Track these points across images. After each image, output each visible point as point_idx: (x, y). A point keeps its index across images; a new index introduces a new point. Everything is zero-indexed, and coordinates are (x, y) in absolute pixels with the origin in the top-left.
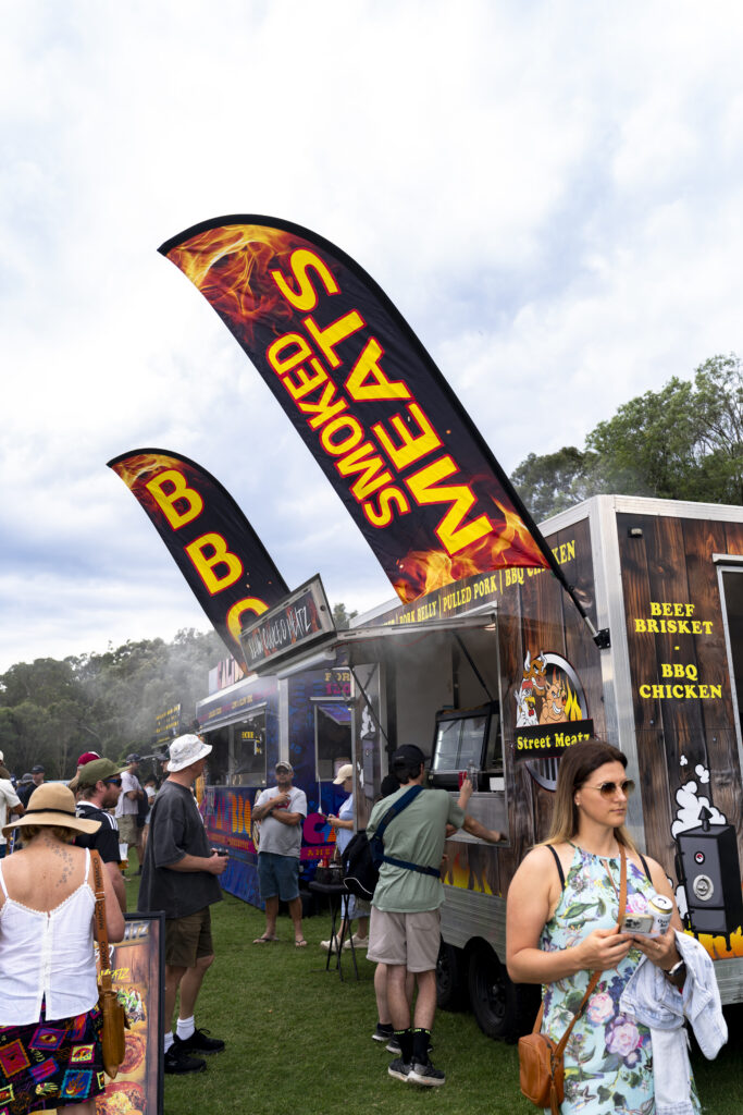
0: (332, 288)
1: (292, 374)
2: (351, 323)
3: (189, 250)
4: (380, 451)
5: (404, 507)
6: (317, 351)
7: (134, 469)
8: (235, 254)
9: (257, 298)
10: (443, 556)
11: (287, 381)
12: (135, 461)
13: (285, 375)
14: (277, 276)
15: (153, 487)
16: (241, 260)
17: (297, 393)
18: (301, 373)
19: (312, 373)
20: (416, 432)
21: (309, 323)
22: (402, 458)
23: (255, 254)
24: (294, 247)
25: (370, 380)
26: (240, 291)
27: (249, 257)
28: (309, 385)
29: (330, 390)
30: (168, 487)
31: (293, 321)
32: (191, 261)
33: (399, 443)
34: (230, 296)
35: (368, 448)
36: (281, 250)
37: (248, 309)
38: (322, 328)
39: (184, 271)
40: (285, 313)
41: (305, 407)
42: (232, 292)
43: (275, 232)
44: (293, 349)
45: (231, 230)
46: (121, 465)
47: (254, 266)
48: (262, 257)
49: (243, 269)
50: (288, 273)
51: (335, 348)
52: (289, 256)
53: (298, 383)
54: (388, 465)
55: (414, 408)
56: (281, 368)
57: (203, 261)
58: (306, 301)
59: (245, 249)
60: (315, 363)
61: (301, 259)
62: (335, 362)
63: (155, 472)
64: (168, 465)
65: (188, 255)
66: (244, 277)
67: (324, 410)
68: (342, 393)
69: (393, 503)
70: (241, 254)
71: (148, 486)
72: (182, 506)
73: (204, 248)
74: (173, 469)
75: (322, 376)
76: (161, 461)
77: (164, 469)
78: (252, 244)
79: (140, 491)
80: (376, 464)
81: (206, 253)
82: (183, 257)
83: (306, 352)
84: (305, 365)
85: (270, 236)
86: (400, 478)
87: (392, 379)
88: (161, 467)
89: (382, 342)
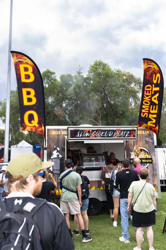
0: (159, 82)
1: (147, 91)
2: (157, 89)
3: (147, 62)
4: (149, 108)
5: (147, 117)
6: (152, 90)
7: (18, 58)
8: (151, 68)
9: (150, 77)
10: (146, 125)
11: (145, 91)
12: (20, 56)
13: (146, 90)
14: (154, 75)
15: (22, 67)
16: (152, 69)
17: (145, 94)
18: (148, 92)
19: (149, 93)
20: (155, 109)
21: (153, 85)
22: (151, 111)
23: (154, 70)
24: (159, 73)
25: (155, 99)
26: (149, 74)
27: (153, 69)
28: (148, 94)
29: (150, 97)
30: (26, 69)
31: (152, 83)
32: (146, 64)
33: (152, 110)
34: (147, 73)
35: (148, 107)
36: (157, 72)
37: (148, 77)
38: (155, 87)
39: (144, 65)
40: (152, 81)
41: (145, 96)
42: (148, 73)
43: (158, 69)
44: (149, 88)
45: (153, 64)
46: (15, 54)
47: (152, 71)
48: (155, 71)
49: (151, 71)
50: (156, 76)
51: (154, 91)
52: (157, 73)
53: (146, 93)
54: (149, 110)
55: (157, 106)
56: (146, 89)
57: (147, 65)
58: (155, 82)
59: (153, 68)
60: (151, 91)
61: (158, 75)
62: (153, 93)
63: (24, 63)
64: (30, 63)
65: (146, 63)
66: (150, 72)
67: (147, 98)
68: (151, 98)
69: (146, 115)
70: (152, 68)
71: (20, 65)
72: (28, 77)
73: (149, 63)
74: (30, 65)
75: (150, 94)
76: (28, 61)
77: (28, 64)
78: (154, 68)
79: (17, 66)
80: (148, 109)
81: (148, 64)
82: (145, 62)
83: (150, 89)
84: (149, 91)
85: (157, 69)
86: (149, 113)
87: (157, 100)
88: (27, 62)
89: (159, 94)
